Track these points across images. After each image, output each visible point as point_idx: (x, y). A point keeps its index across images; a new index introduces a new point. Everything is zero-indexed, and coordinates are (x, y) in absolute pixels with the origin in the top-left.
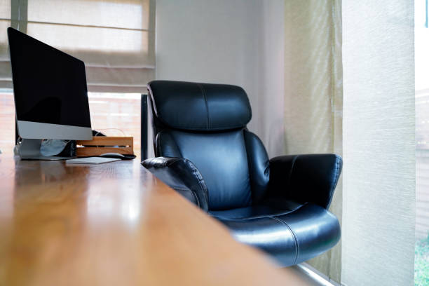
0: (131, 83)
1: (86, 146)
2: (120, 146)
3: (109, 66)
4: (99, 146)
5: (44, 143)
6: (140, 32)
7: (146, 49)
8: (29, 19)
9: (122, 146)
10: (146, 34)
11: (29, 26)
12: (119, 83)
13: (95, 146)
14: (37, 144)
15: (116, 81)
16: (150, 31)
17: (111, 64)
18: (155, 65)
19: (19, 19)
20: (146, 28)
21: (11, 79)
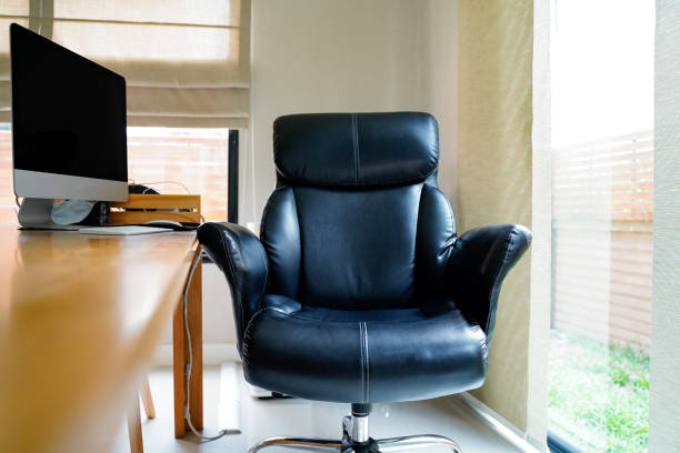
0: (211, 111)
1: (127, 210)
2: (180, 210)
3: (178, 86)
4: (148, 210)
5: (56, 205)
6: (227, 30)
7: (236, 57)
8: (56, 15)
9: (184, 210)
10: (236, 33)
11: (57, 25)
12: (194, 112)
13: (142, 210)
14: (45, 206)
15: (189, 109)
16: (243, 29)
17: (180, 83)
18: (249, 81)
19: (41, 16)
20: (236, 24)
21: (9, 109)
